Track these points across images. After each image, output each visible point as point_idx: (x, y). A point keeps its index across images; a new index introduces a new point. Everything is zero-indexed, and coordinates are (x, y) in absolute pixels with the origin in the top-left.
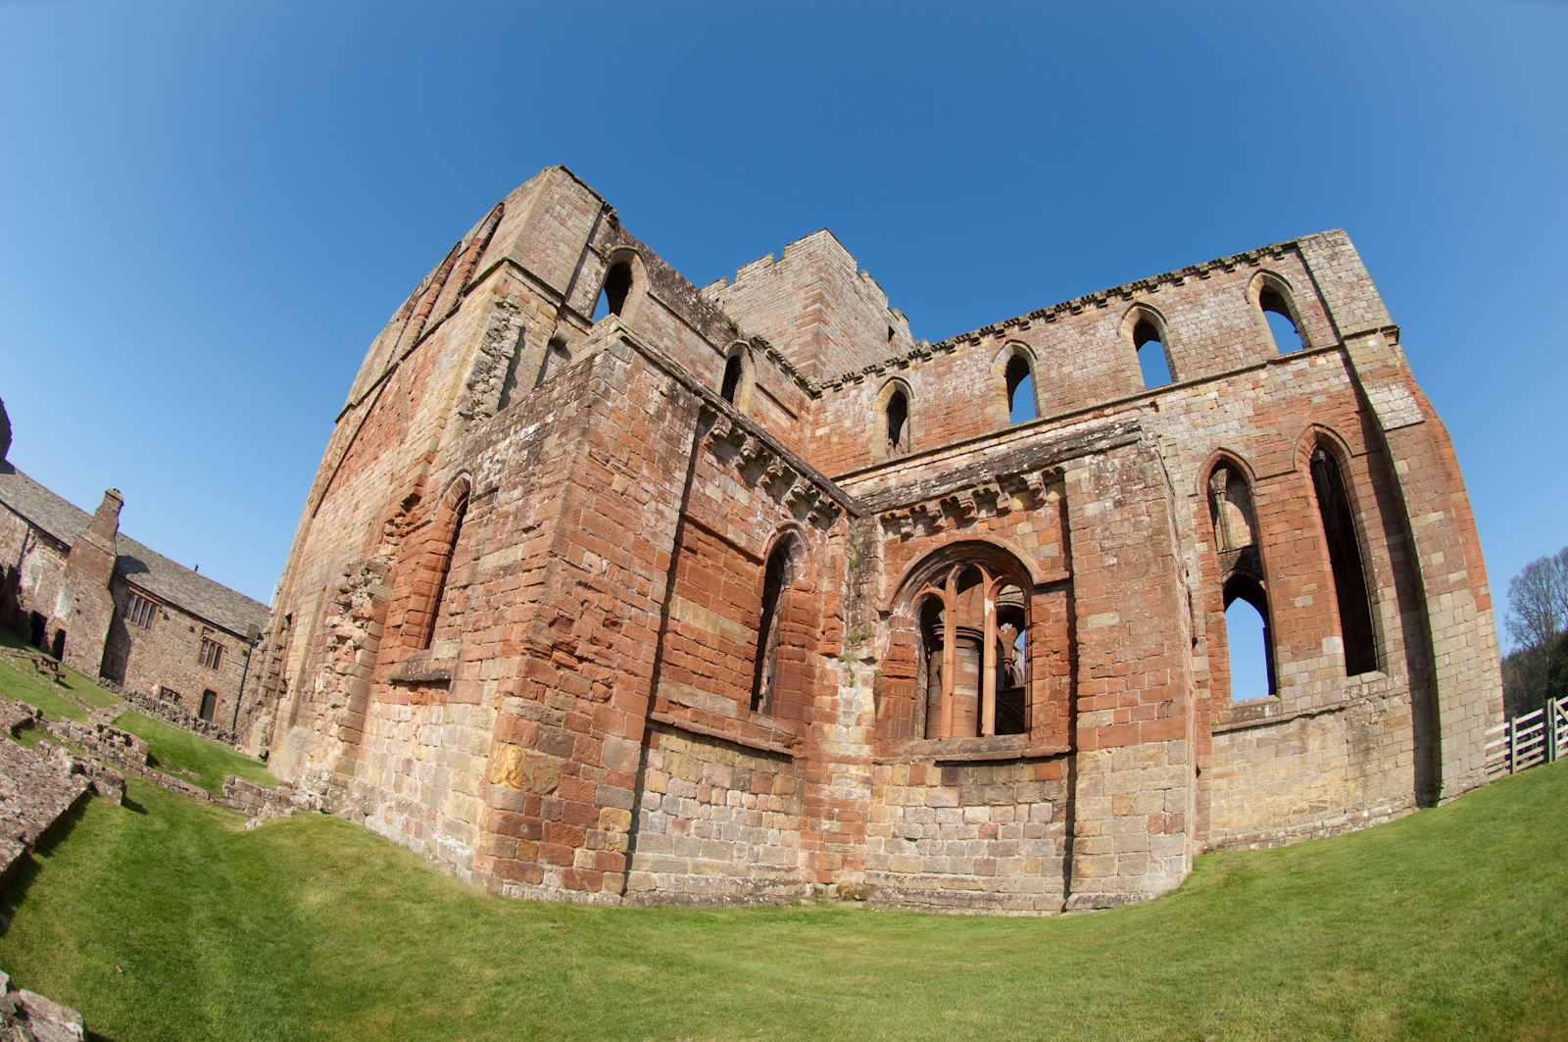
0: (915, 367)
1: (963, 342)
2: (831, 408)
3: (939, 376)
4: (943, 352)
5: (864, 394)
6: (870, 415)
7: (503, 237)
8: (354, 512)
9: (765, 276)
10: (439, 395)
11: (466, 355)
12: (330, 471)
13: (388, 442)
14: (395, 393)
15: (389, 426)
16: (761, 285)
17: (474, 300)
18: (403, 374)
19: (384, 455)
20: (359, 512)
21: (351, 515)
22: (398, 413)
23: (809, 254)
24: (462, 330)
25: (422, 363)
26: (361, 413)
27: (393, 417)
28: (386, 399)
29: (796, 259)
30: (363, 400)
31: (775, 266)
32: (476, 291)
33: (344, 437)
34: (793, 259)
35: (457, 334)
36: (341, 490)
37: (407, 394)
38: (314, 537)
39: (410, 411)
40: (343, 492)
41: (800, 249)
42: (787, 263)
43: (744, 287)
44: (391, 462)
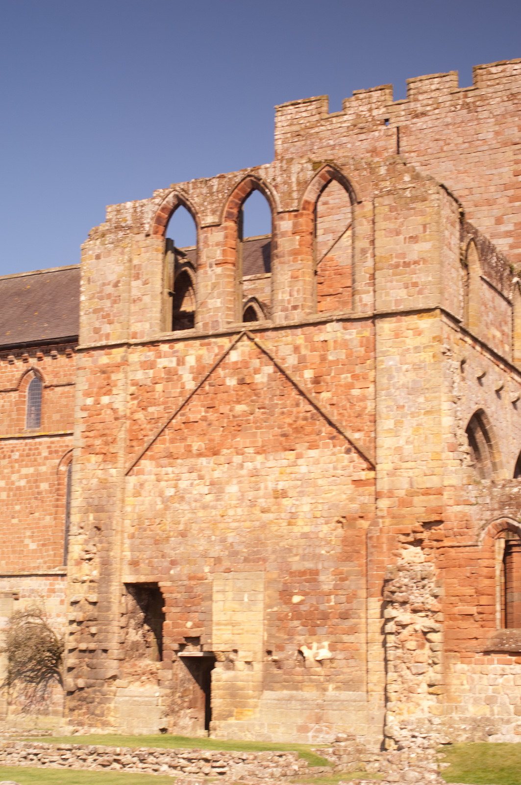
7: (402, 261)
8: (276, 498)
9: (453, 109)
10: (417, 433)
11: (440, 405)
12: (128, 422)
13: (307, 438)
14: (269, 375)
15: (294, 419)
16: (449, 120)
17: (404, 334)
18: (273, 355)
19: (313, 453)
20: (294, 502)
21: (273, 500)
22: (308, 410)
23: (512, 94)
24: (406, 366)
25: (318, 360)
26: (162, 362)
27: (295, 410)
28: (246, 373)
29: (495, 95)
30: (154, 343)
31: (466, 97)
32: (399, 321)
33: (129, 382)
34: (490, 95)
35: (400, 368)
36: (203, 461)
37: (310, 391)
38: (156, 502)
39: (339, 417)
40: (216, 466)
41: (497, 81)
42: (482, 98)
43: (423, 114)
44: (340, 466)
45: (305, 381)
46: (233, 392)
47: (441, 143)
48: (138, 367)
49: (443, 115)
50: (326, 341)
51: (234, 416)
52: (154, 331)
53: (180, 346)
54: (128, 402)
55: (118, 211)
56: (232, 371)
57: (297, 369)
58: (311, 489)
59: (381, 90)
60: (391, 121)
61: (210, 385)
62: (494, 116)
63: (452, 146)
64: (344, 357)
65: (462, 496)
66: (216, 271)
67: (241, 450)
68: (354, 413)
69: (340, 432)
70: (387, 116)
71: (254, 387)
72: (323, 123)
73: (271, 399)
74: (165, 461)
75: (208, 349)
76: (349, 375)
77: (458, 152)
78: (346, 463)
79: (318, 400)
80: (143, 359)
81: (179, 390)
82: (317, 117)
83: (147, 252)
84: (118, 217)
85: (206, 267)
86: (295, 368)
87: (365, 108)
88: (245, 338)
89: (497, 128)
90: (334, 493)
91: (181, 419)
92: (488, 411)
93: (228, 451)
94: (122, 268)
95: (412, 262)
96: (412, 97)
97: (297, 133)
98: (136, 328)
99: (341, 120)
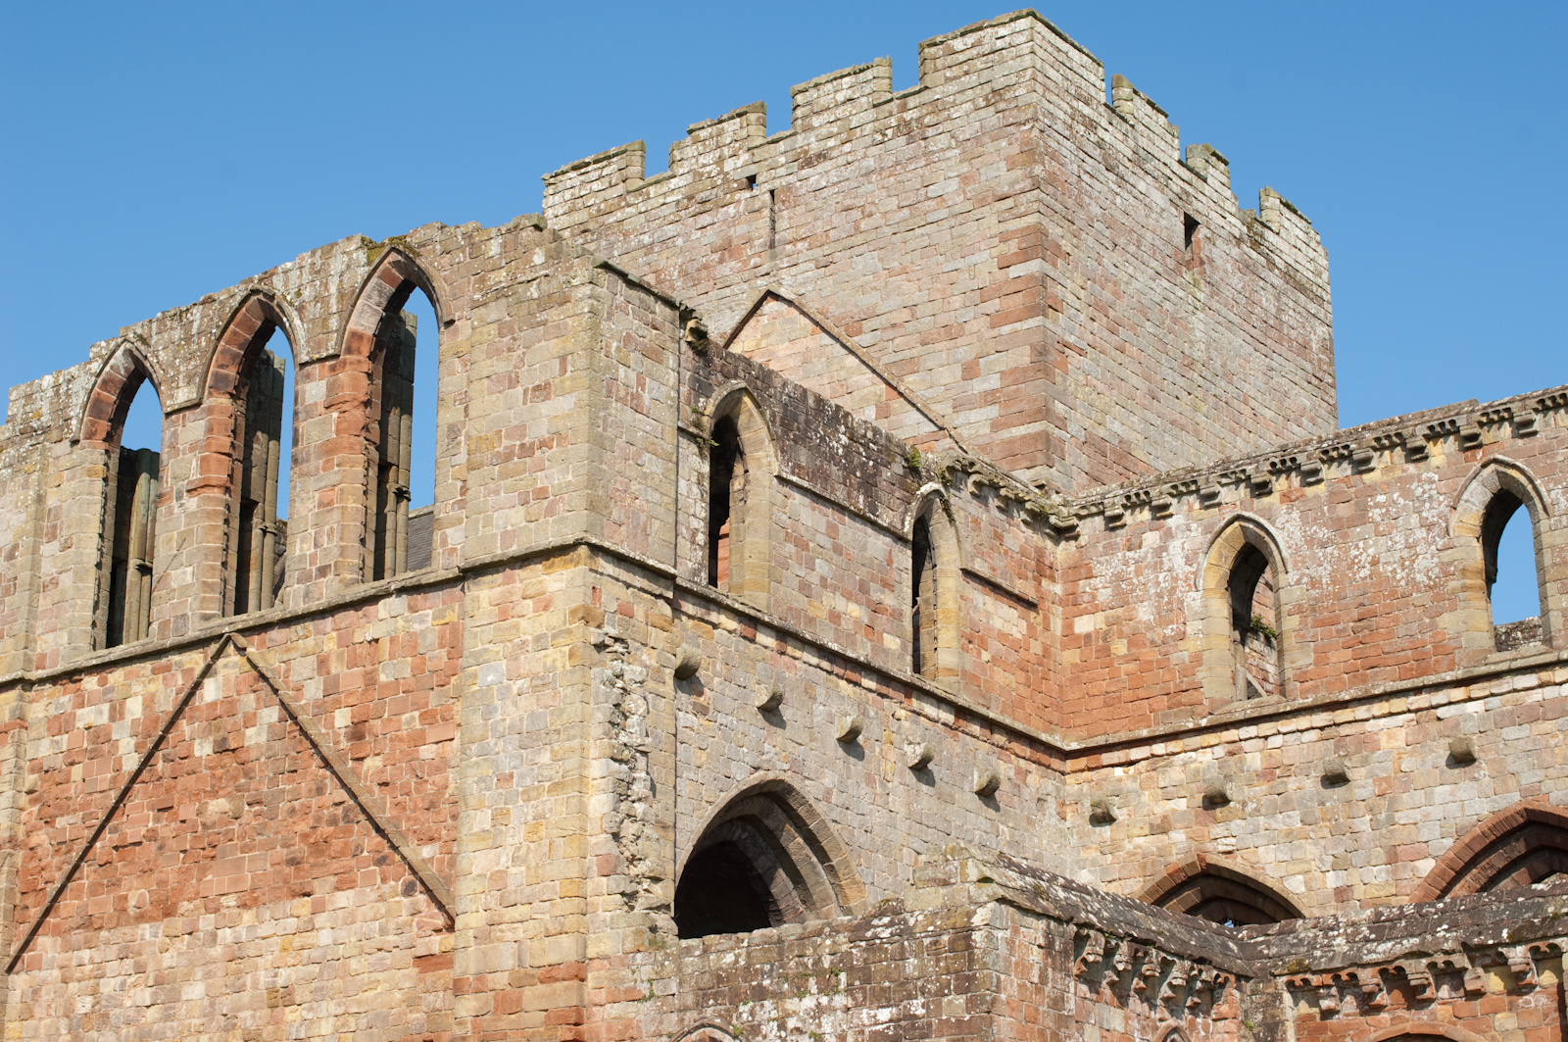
0: (1286, 497)
1: (1392, 447)
2: (1105, 569)
3: (1340, 526)
4: (1346, 469)
5: (1175, 546)
6: (1193, 600)
7: (518, 443)
8: (273, 1007)
9: (879, 137)
10: (535, 838)
11: (582, 766)
12: (20, 855)
13: (335, 866)
14: (270, 726)
15: (311, 823)
16: (871, 163)
17: (518, 610)
18: (279, 683)
19: (344, 898)
20: (304, 1013)
21: (266, 1012)
22: (338, 800)
23: (994, 91)
24: (519, 682)
25: (358, 684)
26: (87, 716)
27: (314, 802)
28: (229, 728)
29: (959, 98)
30: (71, 676)
31: (904, 109)
32: (509, 581)
33: (27, 765)
34: (952, 98)
35: (508, 688)
36: (146, 930)
37: (341, 756)
38: (58, 1029)
39: (395, 813)
40: (167, 940)
41: (965, 67)
42: (936, 107)
43: (822, 156)
44: (392, 926)
45: (337, 735)
46: (204, 771)
47: (856, 214)
48: (43, 730)
49: (860, 155)
50: (377, 641)
51: (204, 825)
52: (75, 648)
53: (117, 676)
54: (22, 809)
55: (28, 397)
56: (205, 723)
57: (323, 709)
58: (338, 983)
59: (740, 115)
60: (759, 179)
61: (166, 760)
62: (959, 143)
63: (877, 220)
64: (408, 674)
65: (622, 980)
66: (188, 505)
67: (213, 901)
68: (423, 800)
69: (395, 848)
70: (751, 170)
71: (243, 756)
72: (631, 199)
73: (273, 782)
74: (78, 936)
75: (164, 679)
76: (416, 714)
77: (888, 231)
78: (405, 917)
79: (358, 776)
80: (52, 711)
81: (109, 775)
82: (620, 189)
83: (73, 478)
84: (28, 409)
85: (171, 498)
86: (317, 707)
87: (709, 159)
88: (231, 649)
89: (965, 168)
90: (379, 990)
91: (111, 839)
92: (808, 789)
93: (191, 906)
94: (23, 516)
95: (537, 443)
96: (799, 122)
97: (582, 228)
98: (44, 646)
99: (665, 189)
